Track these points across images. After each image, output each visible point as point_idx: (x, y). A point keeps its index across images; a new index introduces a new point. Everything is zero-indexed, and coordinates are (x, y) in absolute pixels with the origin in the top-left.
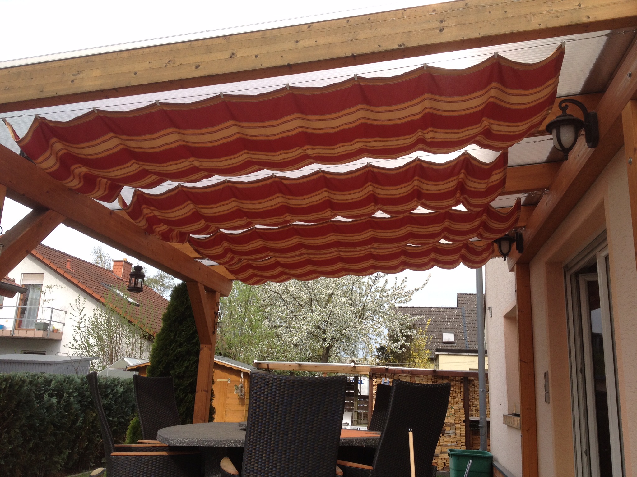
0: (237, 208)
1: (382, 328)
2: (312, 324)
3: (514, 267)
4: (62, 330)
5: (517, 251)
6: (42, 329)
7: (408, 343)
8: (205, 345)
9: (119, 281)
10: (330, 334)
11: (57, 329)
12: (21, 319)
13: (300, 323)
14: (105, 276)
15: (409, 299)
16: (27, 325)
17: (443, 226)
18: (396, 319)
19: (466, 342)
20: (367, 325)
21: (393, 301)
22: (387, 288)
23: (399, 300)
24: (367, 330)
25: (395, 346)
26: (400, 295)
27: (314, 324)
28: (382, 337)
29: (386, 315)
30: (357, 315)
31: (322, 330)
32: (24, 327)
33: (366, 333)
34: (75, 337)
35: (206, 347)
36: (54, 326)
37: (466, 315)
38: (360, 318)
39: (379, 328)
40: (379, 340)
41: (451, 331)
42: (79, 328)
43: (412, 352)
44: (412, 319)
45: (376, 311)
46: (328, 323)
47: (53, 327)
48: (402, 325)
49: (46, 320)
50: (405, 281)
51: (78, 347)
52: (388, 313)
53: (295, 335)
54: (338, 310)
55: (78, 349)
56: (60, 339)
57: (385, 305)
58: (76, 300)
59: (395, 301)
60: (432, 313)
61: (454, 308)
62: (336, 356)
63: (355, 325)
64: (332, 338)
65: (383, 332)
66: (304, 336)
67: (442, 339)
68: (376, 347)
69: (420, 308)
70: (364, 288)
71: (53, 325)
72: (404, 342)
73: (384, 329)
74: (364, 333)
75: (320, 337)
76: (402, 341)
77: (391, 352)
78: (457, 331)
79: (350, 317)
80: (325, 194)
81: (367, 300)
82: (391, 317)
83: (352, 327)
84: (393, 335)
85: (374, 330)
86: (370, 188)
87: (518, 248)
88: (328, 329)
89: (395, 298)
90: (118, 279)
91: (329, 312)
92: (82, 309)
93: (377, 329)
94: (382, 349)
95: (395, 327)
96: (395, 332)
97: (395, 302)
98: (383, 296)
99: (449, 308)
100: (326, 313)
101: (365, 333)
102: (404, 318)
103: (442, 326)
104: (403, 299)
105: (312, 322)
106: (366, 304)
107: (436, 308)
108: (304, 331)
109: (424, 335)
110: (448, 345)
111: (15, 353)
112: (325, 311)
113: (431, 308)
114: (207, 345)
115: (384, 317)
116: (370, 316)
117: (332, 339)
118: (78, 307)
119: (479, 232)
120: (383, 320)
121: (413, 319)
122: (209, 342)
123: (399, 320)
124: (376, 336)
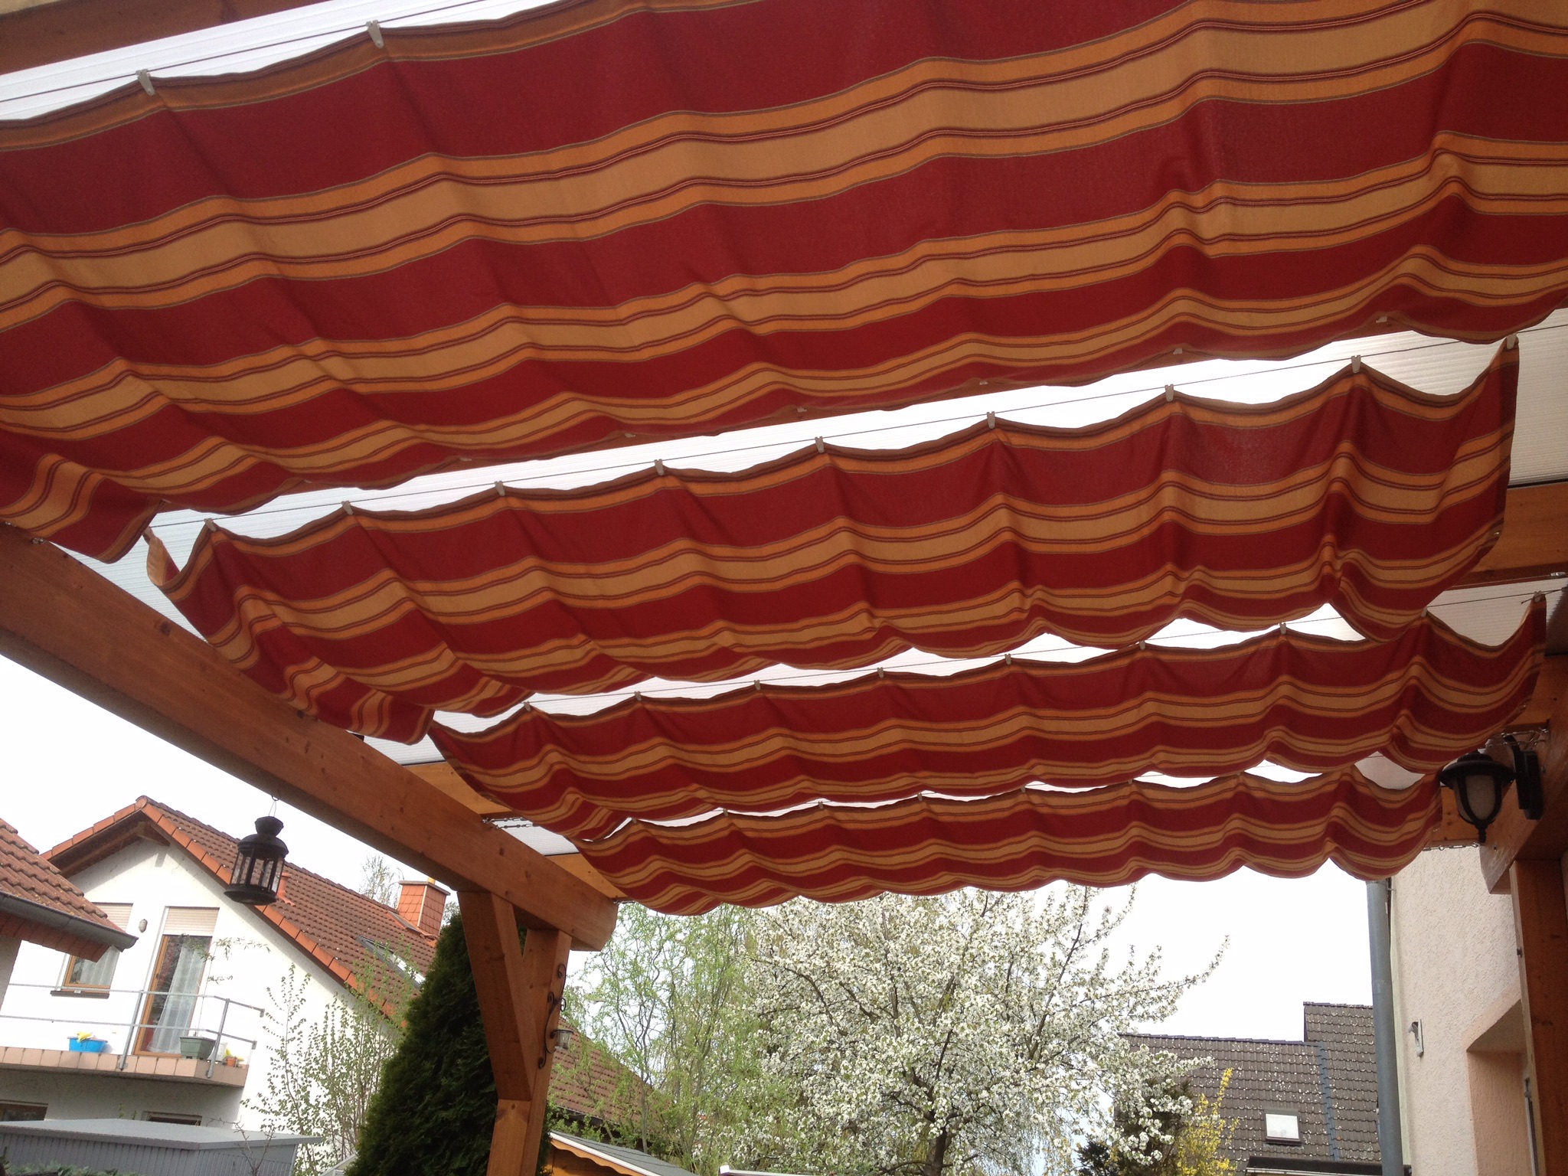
0: (547, 596)
1: (1094, 1089)
2: (896, 1068)
3: (1506, 874)
4: (249, 1059)
5: (1522, 811)
6: (196, 1055)
7: (1168, 1137)
8: (511, 1103)
9: (410, 935)
10: (945, 1101)
11: (236, 1058)
12: (151, 1026)
13: (864, 1066)
14: (375, 920)
15: (1169, 1008)
16: (165, 1044)
17: (1269, 700)
18: (1135, 1066)
19: (1332, 1142)
20: (1049, 1080)
21: (1125, 1013)
22: (1105, 974)
23: (1140, 1010)
24: (1049, 1094)
25: (1130, 1143)
26: (1143, 995)
27: (901, 1070)
28: (1095, 1116)
29: (1103, 1053)
30: (1024, 1050)
31: (925, 1089)
32: (155, 1049)
33: (1047, 1101)
34: (273, 1080)
35: (513, 1107)
36: (228, 1047)
37: (1329, 1064)
38: (1031, 1057)
39: (1085, 1088)
40: (1084, 1123)
41: (1289, 1109)
42: (284, 1056)
43: (1179, 1164)
44: (1178, 1068)
45: (1075, 1039)
46: (942, 1069)
47: (227, 1052)
48: (1151, 1083)
49: (208, 1031)
50: (1156, 955)
51: (277, 1108)
52: (1111, 1045)
53: (846, 1099)
54: (967, 1031)
55: (277, 1113)
56: (239, 1084)
57: (1102, 1023)
58: (283, 979)
59: (1131, 1012)
60: (1235, 1056)
61: (1296, 1044)
62: (962, 1165)
63: (1016, 1076)
64: (954, 1113)
65: (1097, 1103)
66: (871, 1103)
67: (1264, 1130)
68: (1078, 1145)
69: (1201, 1039)
70: (1043, 973)
71: (225, 1045)
72: (1157, 1132)
73: (1100, 1092)
74: (1040, 1101)
75: (919, 1110)
76: (1152, 1129)
77: (1119, 1163)
78: (1306, 1108)
79: (1001, 1053)
80: (844, 541)
81: (1050, 1007)
82: (1120, 1058)
83: (1008, 1083)
84: (1127, 1113)
85: (1070, 1095)
86: (1002, 518)
87: (1523, 804)
88: (941, 1086)
89: (1131, 1005)
90: (409, 930)
91: (942, 1034)
92: (297, 1002)
93: (1078, 1091)
94: (1094, 1152)
95: (1131, 1087)
96: (1132, 1104)
97: (1131, 1017)
98: (1096, 996)
99: (1283, 1043)
100: (934, 1038)
101: (1044, 1102)
102: (1155, 1062)
103: (1263, 1094)
104: (1153, 1009)
105: (896, 1064)
106: (1048, 1018)
107: (1245, 1042)
108: (872, 1088)
109: (1215, 1117)
110: (1282, 1149)
111: (121, 1116)
112: (931, 1033)
113: (1233, 1041)
114: (517, 1103)
115: (1098, 1057)
116: (1059, 1053)
117: (954, 1115)
118: (287, 997)
119: (1395, 730)
120: (1096, 1066)
121: (1182, 1067)
122: (526, 1092)
123: (1144, 1070)
124: (1078, 1111)
